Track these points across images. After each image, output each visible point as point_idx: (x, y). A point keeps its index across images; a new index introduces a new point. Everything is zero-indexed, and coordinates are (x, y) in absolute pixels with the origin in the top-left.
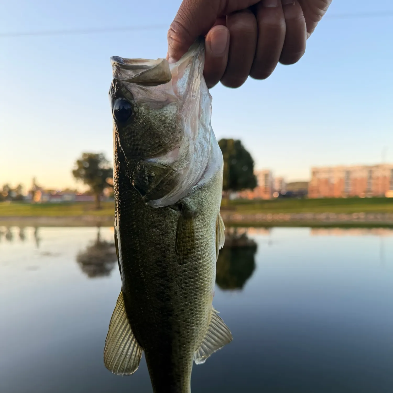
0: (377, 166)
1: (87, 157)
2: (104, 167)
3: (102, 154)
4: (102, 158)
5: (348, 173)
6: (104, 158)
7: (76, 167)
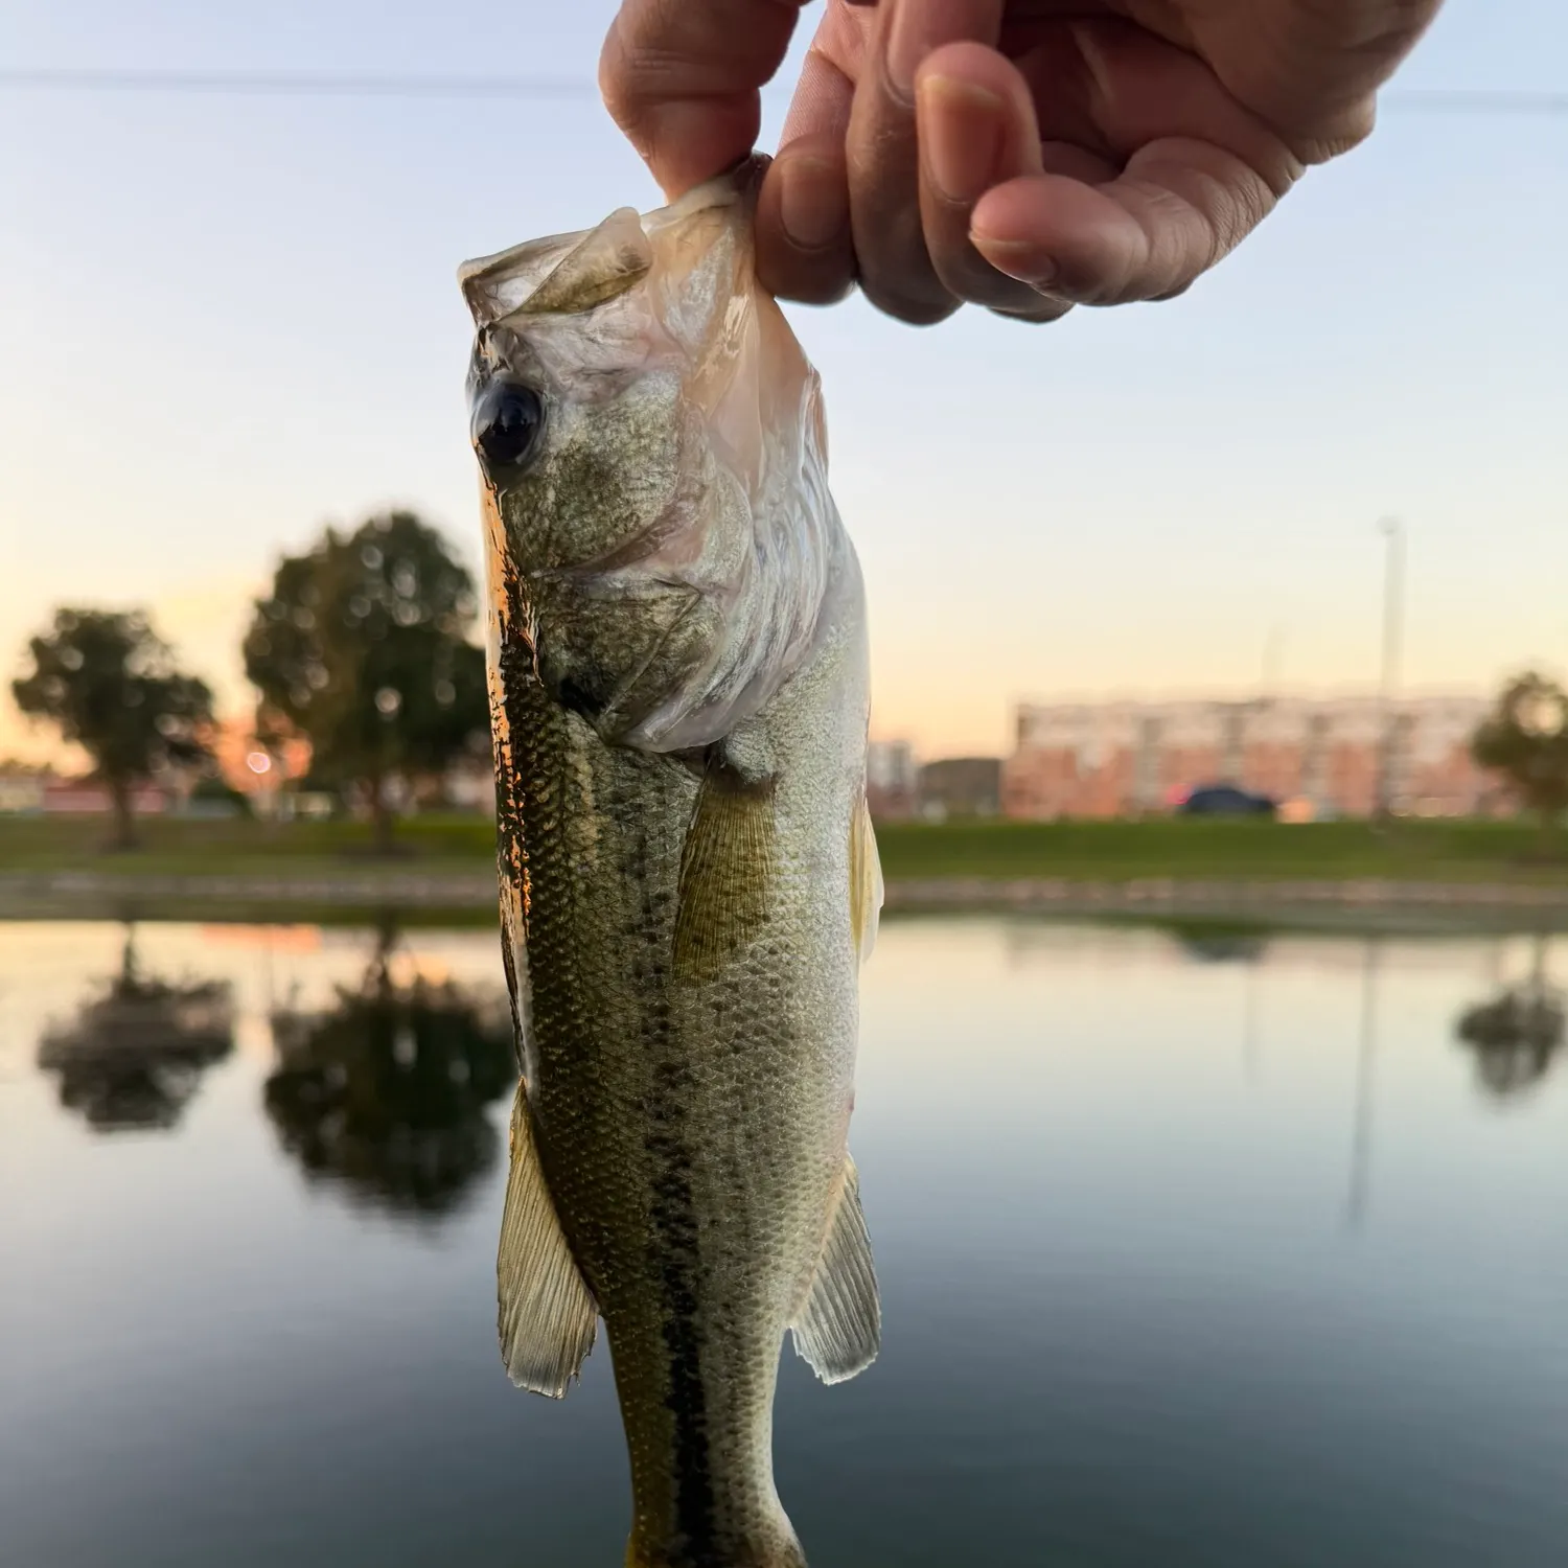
0: (1263, 705)
1: (73, 628)
2: (150, 667)
3: (138, 614)
4: (139, 629)
5: (1151, 725)
6: (147, 632)
7: (27, 669)
